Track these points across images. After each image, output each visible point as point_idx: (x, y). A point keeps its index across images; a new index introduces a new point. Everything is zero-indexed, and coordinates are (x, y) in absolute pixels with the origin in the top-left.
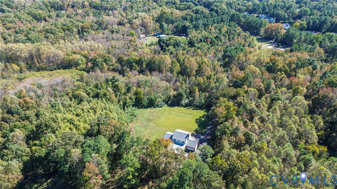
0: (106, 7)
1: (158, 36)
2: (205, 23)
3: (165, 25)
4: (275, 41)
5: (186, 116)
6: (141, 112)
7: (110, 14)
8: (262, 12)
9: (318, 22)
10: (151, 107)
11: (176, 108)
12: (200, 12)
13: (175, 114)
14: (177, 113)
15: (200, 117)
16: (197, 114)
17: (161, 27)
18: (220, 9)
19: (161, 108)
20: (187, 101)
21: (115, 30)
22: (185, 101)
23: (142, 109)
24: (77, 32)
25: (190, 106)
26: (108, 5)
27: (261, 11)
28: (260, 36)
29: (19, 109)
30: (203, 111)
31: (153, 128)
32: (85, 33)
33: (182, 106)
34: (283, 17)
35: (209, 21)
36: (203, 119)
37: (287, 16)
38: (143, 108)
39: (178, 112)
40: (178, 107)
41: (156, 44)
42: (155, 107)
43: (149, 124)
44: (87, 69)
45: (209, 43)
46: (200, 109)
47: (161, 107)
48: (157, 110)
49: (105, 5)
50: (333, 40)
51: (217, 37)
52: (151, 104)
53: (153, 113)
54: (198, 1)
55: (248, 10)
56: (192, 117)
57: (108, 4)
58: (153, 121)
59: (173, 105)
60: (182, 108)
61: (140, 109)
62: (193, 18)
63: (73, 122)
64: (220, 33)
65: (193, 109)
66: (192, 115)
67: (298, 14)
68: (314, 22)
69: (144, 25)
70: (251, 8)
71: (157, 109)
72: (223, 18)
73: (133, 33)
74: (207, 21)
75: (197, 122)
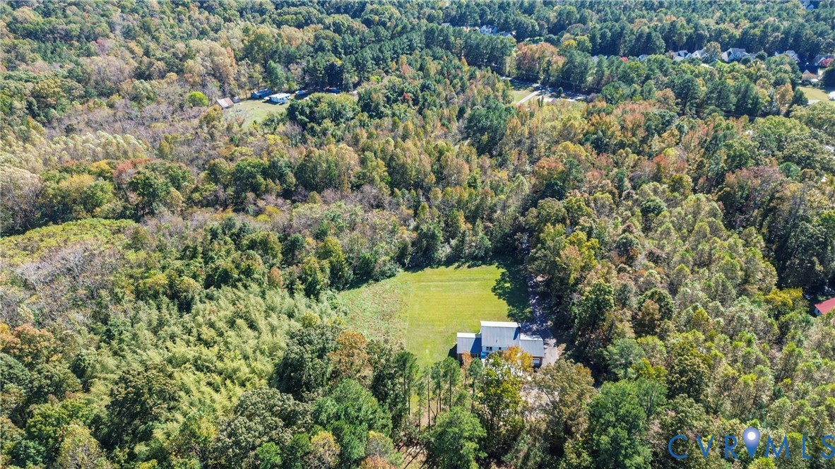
0: (66, 30)
1: (267, 98)
2: (378, 57)
3: (280, 69)
4: (544, 84)
5: (463, 286)
6: (351, 300)
7: (92, 50)
8: (479, 21)
9: (609, 34)
10: (366, 281)
11: (428, 270)
12: (344, 29)
13: (437, 286)
14: (440, 283)
15: (498, 282)
16: (487, 276)
17: (269, 73)
18: (390, 19)
19: (392, 279)
20: (448, 250)
21: (144, 93)
22: (444, 251)
23: (347, 292)
24: (27, 111)
25: (458, 261)
26: (73, 26)
27: (478, 18)
28: (507, 76)
29: (12, 363)
30: (494, 267)
31: (408, 332)
32: (53, 110)
33: (439, 264)
34: (530, 28)
35: (384, 49)
36: (508, 285)
37: (537, 28)
38: (349, 289)
39: (441, 281)
40: (432, 267)
41: (282, 120)
42: (377, 280)
43: (391, 325)
44: (128, 212)
45: (411, 103)
46: (484, 263)
47: (393, 275)
48: (388, 287)
49: (61, 27)
50: (668, 68)
51: (424, 88)
52: (365, 273)
53: (384, 296)
54: (319, 2)
55: (449, 18)
56: (479, 286)
57: (70, 22)
58: (397, 316)
59: (416, 265)
60: (442, 268)
61: (342, 293)
62: (337, 46)
63: (207, 364)
64: (426, 76)
65: (469, 267)
66: (475, 280)
67: (556, 21)
68: (603, 36)
69: (217, 74)
70: (454, 13)
71: (386, 284)
72: (411, 41)
73: (198, 96)
74: (379, 49)
75: (500, 296)
